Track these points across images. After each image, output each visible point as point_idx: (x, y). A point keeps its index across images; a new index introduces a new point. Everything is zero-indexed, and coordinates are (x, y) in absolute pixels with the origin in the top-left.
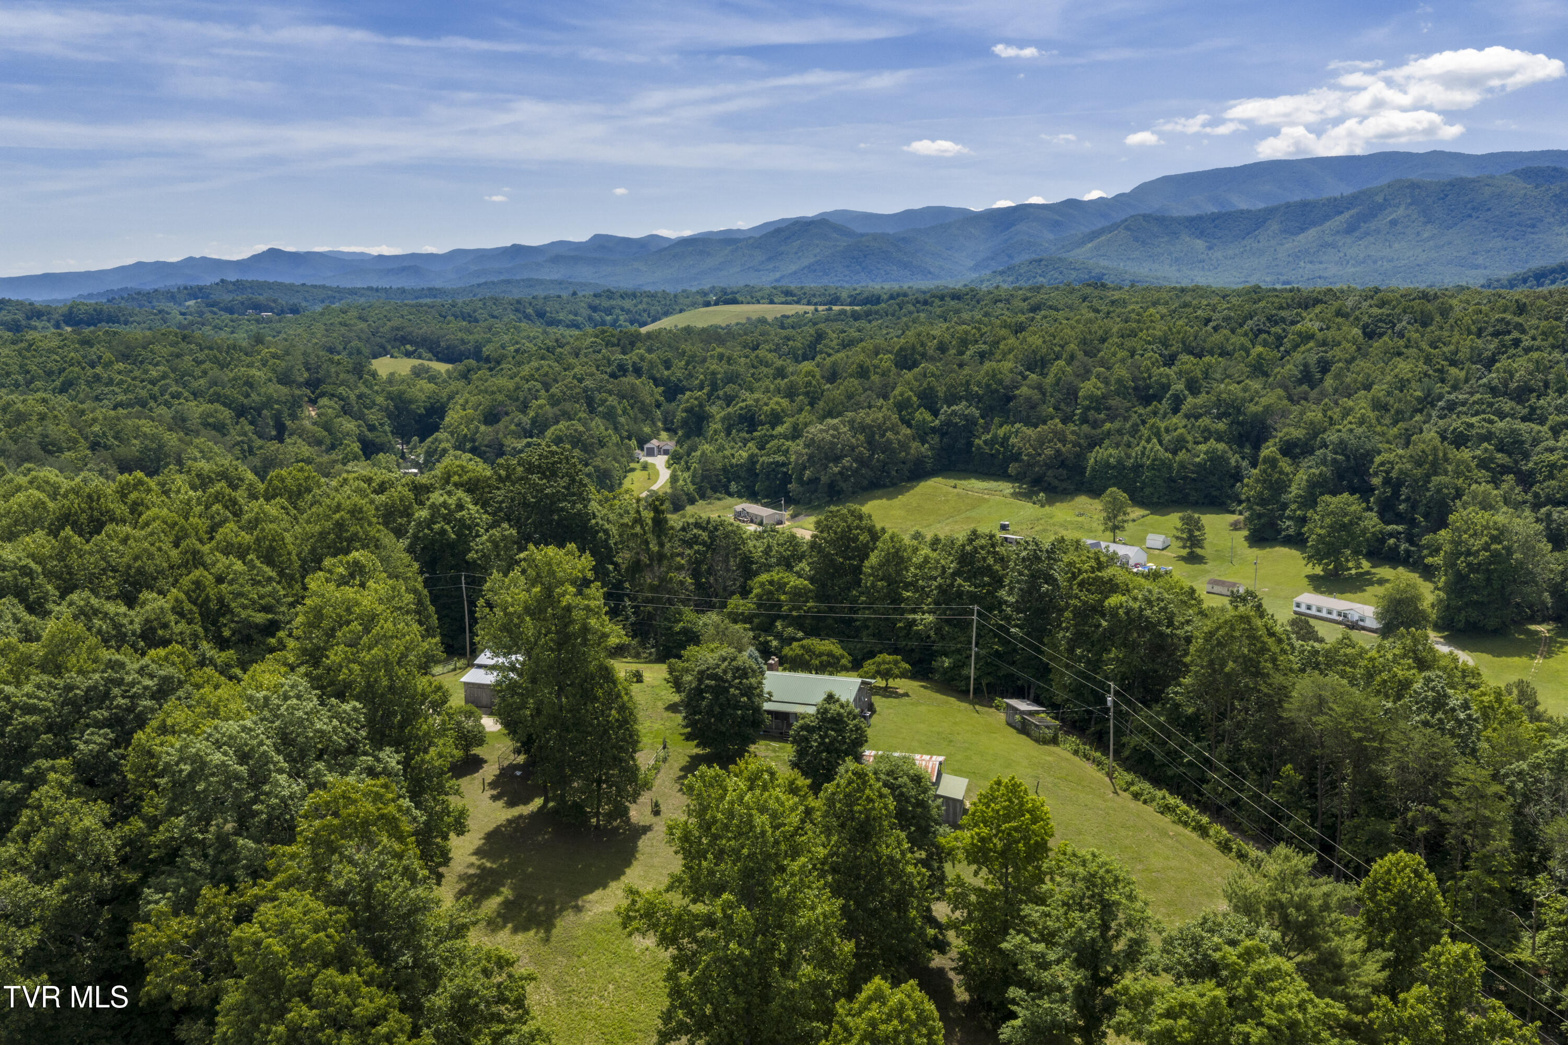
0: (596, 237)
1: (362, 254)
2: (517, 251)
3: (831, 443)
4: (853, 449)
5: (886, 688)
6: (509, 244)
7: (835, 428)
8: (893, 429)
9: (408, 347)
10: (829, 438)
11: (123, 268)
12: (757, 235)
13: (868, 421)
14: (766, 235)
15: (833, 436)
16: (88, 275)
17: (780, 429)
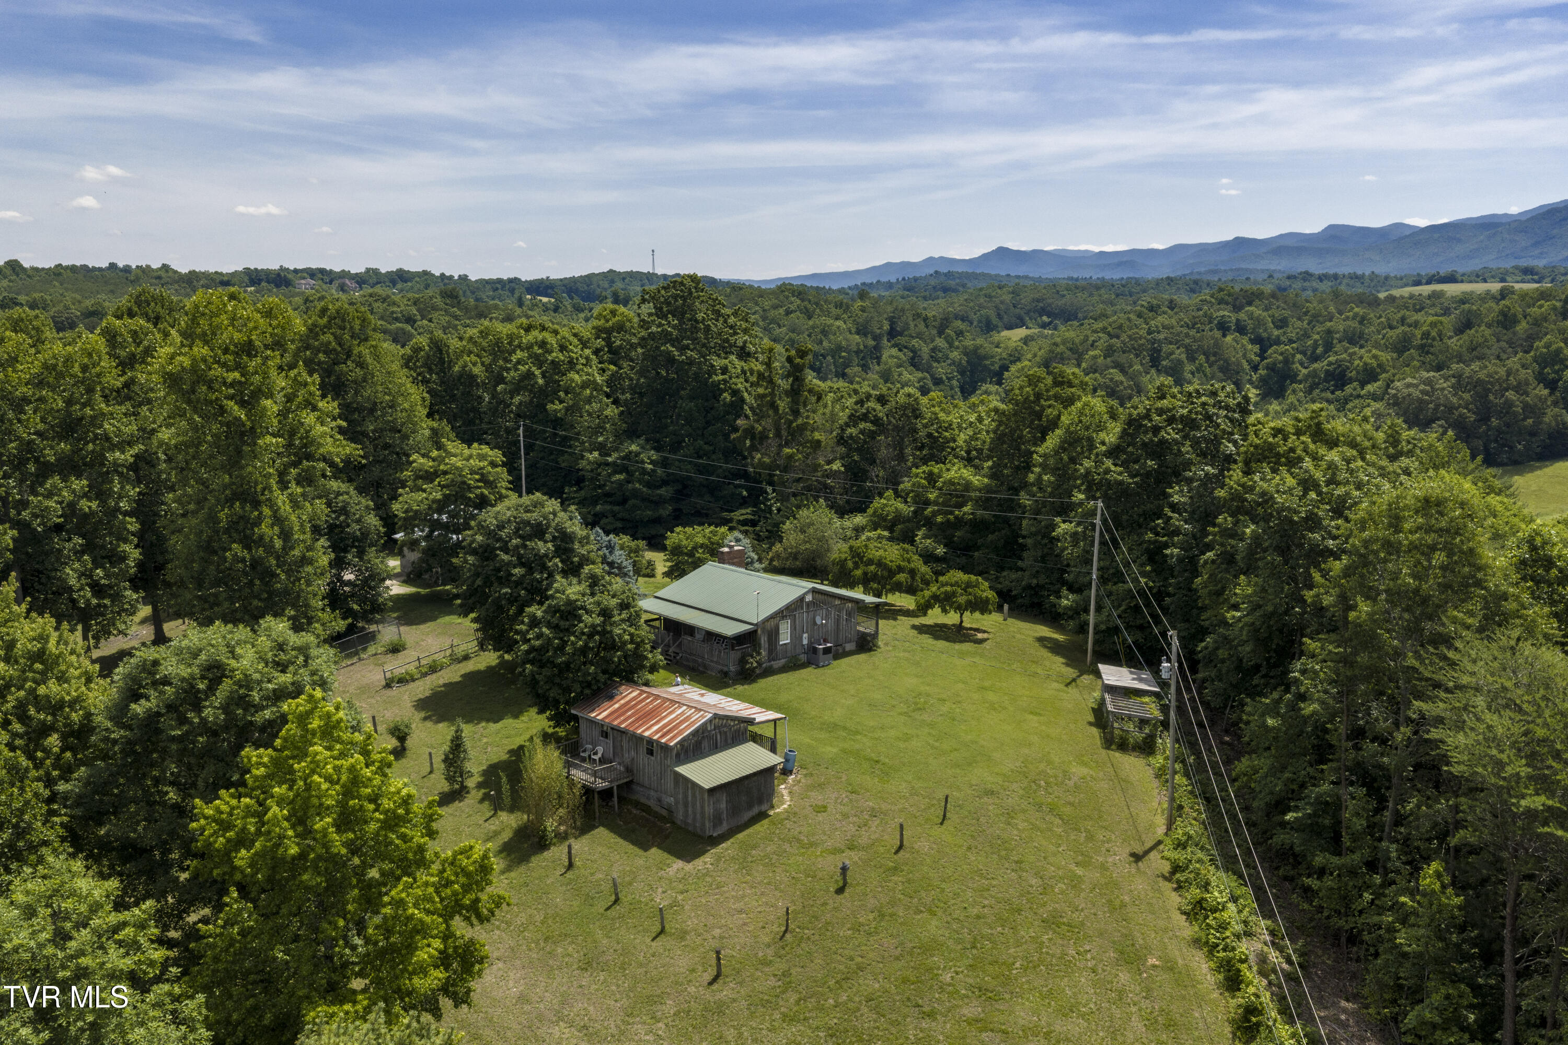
0: (1331, 227)
1: (1086, 251)
2: (1240, 243)
3: (1421, 401)
4: (1450, 408)
5: (960, 627)
6: (1230, 237)
7: (1428, 382)
8: (1520, 388)
9: (1045, 318)
10: (1416, 393)
11: (874, 268)
12: (1524, 218)
13: (1482, 375)
14: (1532, 218)
15: (1423, 392)
16: (846, 274)
17: (1370, 388)
